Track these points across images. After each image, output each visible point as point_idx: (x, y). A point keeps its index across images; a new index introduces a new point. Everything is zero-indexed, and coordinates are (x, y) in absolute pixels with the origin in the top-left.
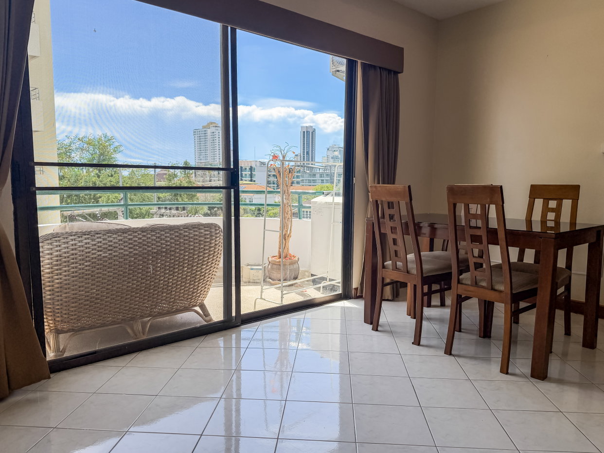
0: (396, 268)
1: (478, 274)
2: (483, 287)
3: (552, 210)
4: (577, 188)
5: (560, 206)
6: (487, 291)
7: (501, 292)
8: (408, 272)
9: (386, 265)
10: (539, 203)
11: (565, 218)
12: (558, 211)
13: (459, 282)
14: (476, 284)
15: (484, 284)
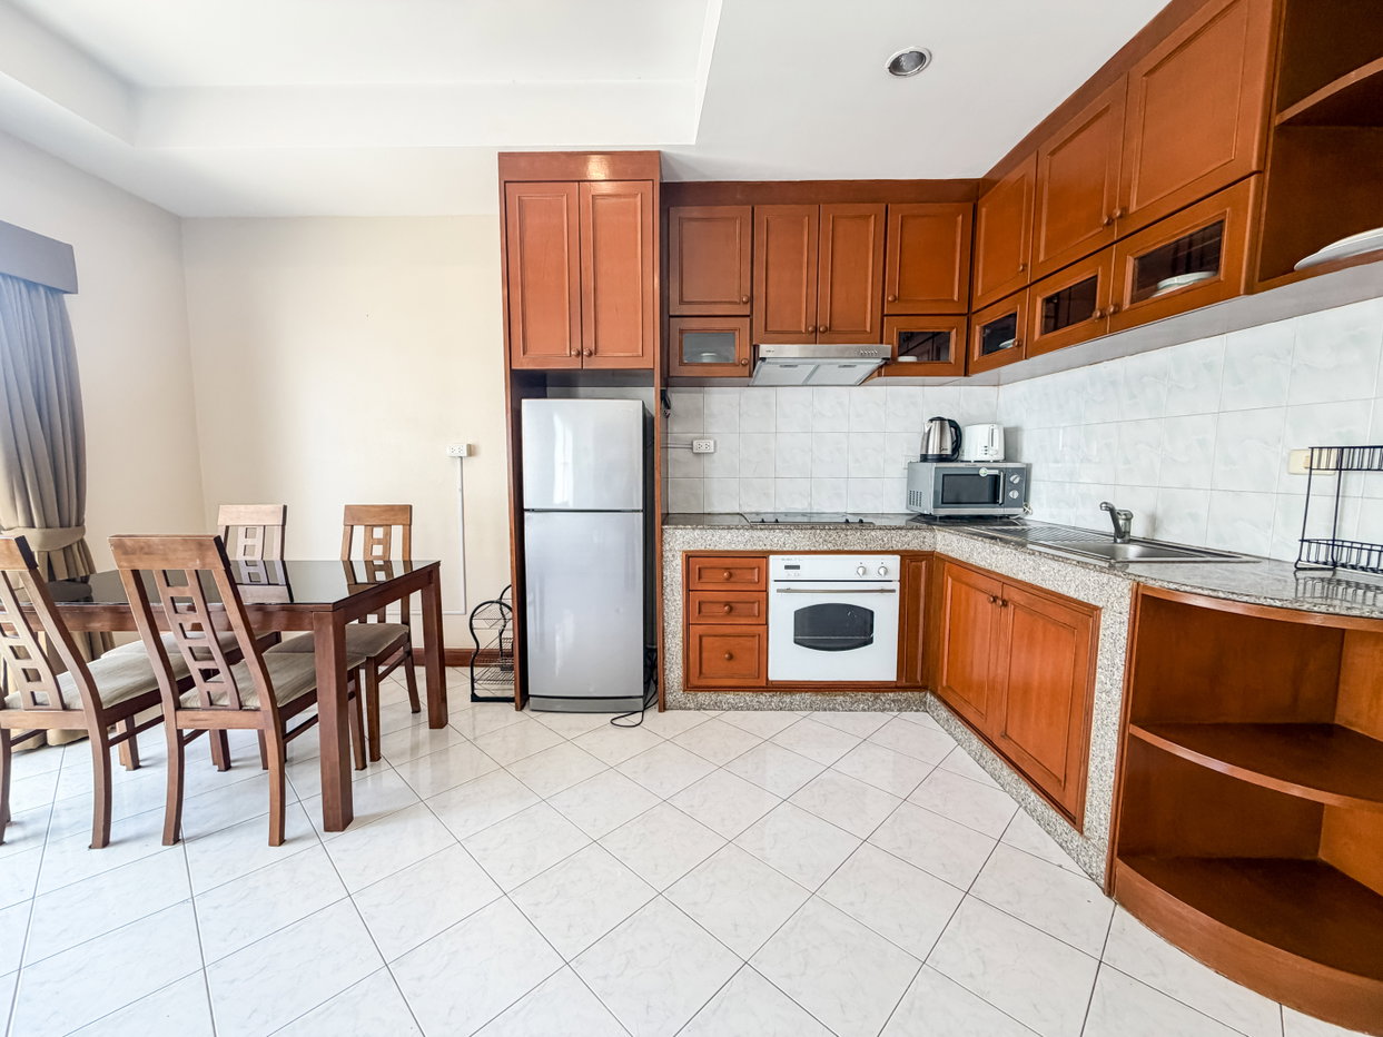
0: (35, 703)
1: (211, 686)
2: (225, 708)
3: (379, 542)
4: (407, 510)
5: (388, 535)
6: (231, 714)
7: (257, 710)
8: (65, 707)
9: (12, 700)
10: (359, 531)
11: (396, 556)
12: (386, 542)
13: (178, 707)
14: (211, 704)
15: (226, 702)
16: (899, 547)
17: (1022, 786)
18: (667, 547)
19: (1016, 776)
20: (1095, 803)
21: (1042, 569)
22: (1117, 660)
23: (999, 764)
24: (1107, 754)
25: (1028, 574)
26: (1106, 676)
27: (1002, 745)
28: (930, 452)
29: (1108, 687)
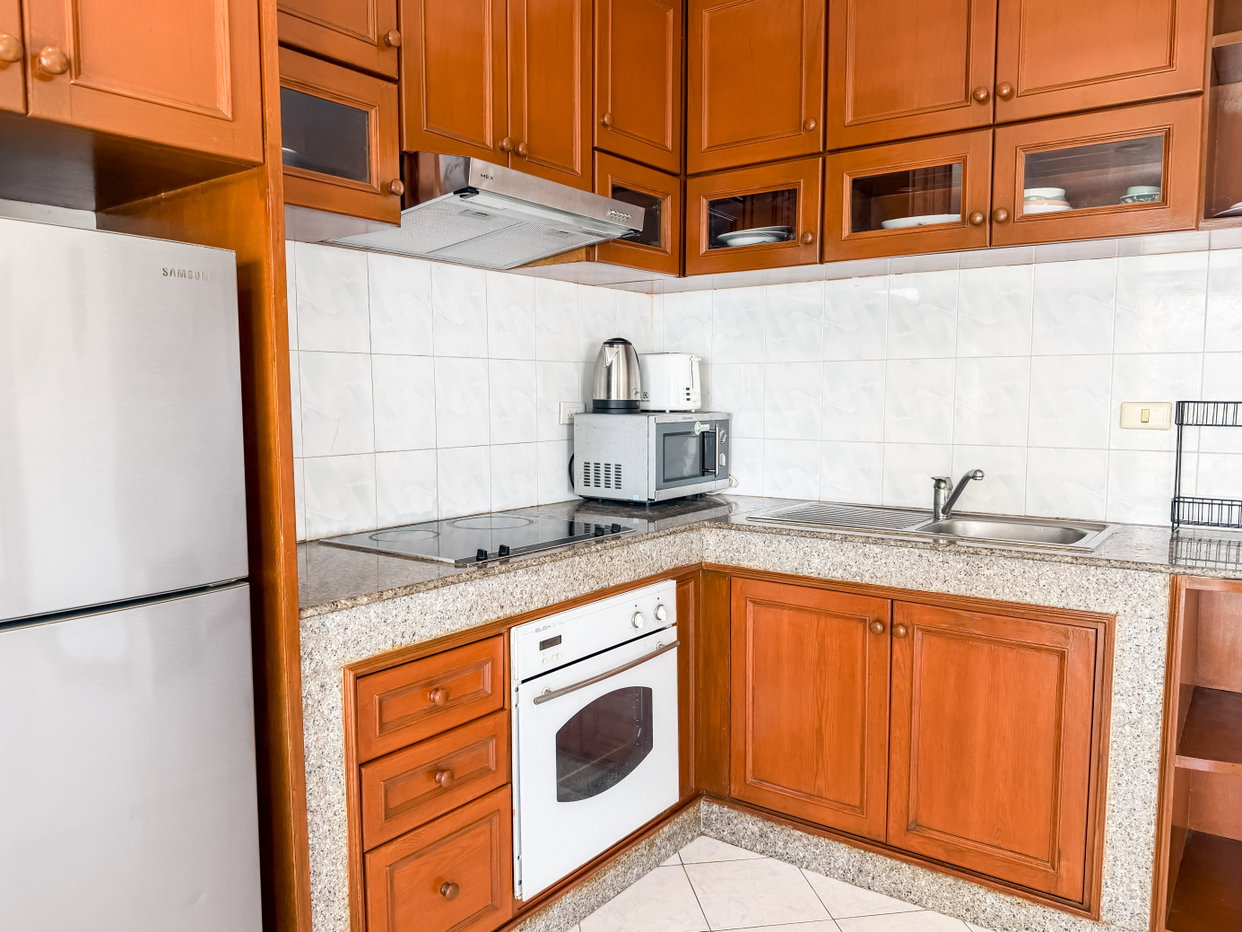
16: (668, 564)
17: (965, 891)
18: (307, 667)
19: (950, 880)
20: (1120, 872)
21: (987, 572)
22: (1149, 679)
23: (906, 872)
24: (1138, 804)
25: (954, 583)
26: (1130, 703)
27: (914, 843)
28: (614, 397)
29: (1135, 716)
